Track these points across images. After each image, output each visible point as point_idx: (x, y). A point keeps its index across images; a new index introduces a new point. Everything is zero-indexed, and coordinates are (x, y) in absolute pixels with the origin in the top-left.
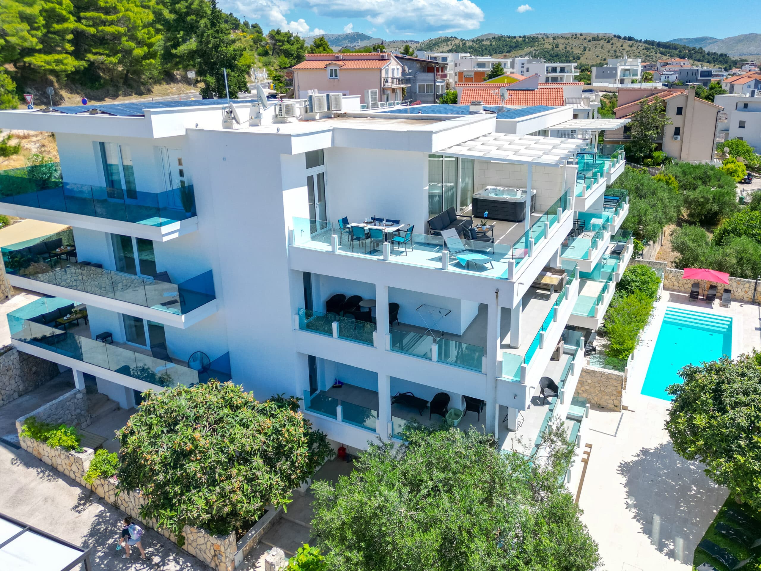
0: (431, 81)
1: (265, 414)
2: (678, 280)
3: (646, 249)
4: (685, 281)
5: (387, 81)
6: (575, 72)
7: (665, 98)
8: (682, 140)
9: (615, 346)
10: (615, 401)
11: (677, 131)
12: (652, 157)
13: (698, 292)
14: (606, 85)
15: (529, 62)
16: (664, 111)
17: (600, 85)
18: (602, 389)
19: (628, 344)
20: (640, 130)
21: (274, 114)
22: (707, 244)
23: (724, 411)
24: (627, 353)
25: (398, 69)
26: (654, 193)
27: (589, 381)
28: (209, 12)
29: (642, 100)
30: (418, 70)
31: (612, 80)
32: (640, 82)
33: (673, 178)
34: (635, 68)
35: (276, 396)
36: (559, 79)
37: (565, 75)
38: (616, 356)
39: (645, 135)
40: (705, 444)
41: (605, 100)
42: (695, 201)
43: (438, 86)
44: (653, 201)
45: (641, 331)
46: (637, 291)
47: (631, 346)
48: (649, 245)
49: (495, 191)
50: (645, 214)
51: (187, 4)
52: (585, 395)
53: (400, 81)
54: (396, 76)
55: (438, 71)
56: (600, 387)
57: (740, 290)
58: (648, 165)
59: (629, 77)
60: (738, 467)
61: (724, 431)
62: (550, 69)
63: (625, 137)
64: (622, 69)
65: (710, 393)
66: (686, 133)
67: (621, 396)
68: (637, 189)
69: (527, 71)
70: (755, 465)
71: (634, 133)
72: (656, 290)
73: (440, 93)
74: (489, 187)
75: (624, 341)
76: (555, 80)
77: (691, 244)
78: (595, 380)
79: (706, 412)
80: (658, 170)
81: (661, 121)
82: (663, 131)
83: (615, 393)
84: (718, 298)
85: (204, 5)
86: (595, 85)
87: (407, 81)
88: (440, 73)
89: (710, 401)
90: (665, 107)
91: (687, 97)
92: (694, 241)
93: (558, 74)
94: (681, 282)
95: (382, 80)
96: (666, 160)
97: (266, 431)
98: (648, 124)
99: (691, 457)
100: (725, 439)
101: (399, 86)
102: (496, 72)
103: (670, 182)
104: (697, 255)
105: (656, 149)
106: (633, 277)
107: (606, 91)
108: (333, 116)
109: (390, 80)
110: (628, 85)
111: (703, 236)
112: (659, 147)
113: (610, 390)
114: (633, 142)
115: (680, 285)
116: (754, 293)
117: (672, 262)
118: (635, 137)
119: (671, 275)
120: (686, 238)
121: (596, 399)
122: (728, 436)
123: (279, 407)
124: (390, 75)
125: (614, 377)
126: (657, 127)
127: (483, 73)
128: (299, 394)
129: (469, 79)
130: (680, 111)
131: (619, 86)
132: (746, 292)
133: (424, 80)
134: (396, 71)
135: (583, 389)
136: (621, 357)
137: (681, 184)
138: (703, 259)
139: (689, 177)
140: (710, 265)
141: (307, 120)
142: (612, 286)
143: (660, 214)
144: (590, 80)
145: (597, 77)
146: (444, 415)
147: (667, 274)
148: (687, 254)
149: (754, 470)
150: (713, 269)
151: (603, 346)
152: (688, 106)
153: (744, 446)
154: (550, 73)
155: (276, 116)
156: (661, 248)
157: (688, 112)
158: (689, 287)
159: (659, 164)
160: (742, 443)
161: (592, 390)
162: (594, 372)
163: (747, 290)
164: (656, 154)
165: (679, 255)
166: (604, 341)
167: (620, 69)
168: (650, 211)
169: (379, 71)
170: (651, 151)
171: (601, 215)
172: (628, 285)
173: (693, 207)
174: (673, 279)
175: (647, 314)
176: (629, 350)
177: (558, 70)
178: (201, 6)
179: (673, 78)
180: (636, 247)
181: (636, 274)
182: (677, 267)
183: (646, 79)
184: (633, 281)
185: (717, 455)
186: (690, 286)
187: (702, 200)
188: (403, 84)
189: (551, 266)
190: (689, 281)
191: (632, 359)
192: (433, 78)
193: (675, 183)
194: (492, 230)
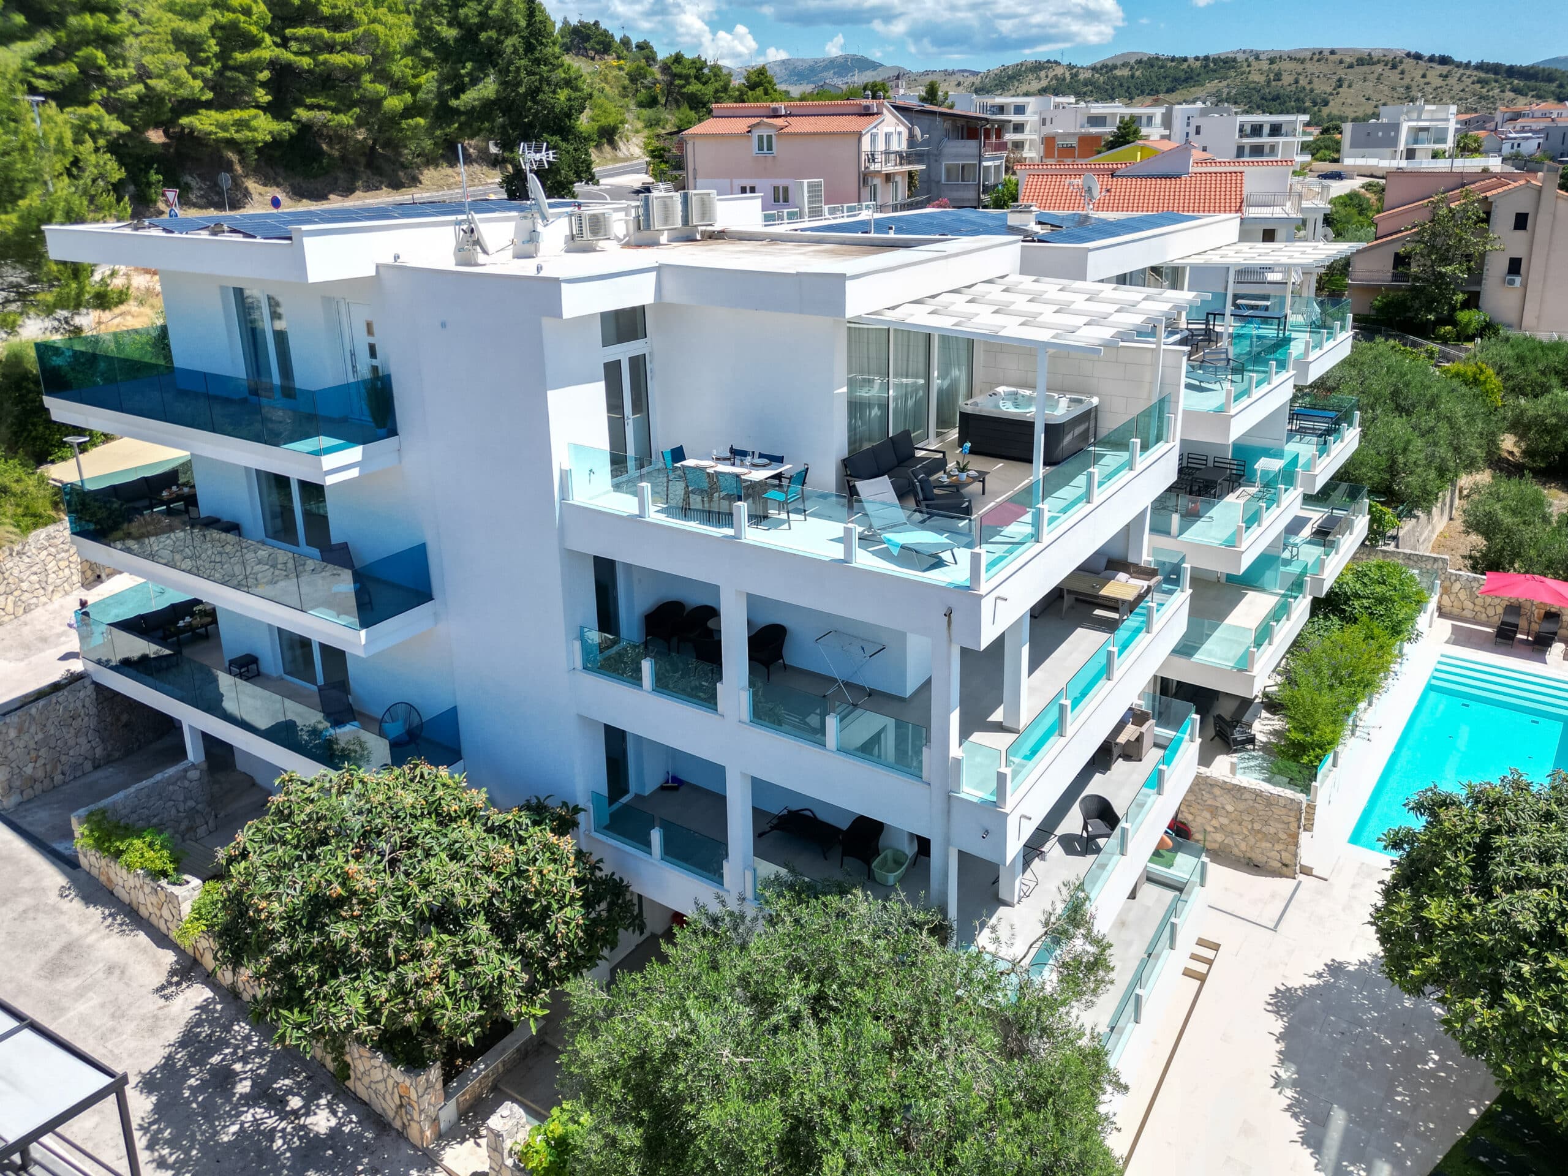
0: (973, 156)
1: (506, 836)
2: (1472, 597)
3: (1408, 525)
4: (1488, 600)
5: (872, 158)
6: (1305, 133)
7: (1488, 194)
8: (1525, 286)
9: (1294, 736)
10: (1284, 854)
11: (1514, 268)
12: (1453, 322)
13: (1517, 626)
14: (1373, 162)
15: (1204, 113)
16: (1487, 220)
17: (1361, 162)
18: (1257, 826)
19: (1325, 731)
20: (1429, 263)
21: (567, 233)
22: (1545, 519)
23: (1489, 896)
24: (1319, 751)
25: (900, 133)
26: (1432, 404)
27: (1230, 808)
28: (523, 23)
29: (1435, 199)
30: (947, 135)
31: (1388, 151)
32: (1447, 158)
33: (1490, 371)
34: (1441, 125)
35: (534, 801)
36: (1267, 150)
37: (1280, 140)
38: (1295, 758)
39: (1440, 272)
40: (1444, 964)
41: (1368, 195)
42: (1538, 423)
43: (987, 169)
44: (1430, 422)
45: (1362, 705)
46: (1365, 618)
47: (1329, 737)
48: (1415, 517)
50: (1405, 450)
51: (480, 8)
52: (1219, 837)
53: (902, 159)
54: (895, 147)
55: (987, 137)
56: (1252, 821)
58: (1444, 340)
59: (1426, 146)
60: (1513, 1022)
61: (1485, 938)
62: (1248, 129)
63: (1396, 277)
64: (1411, 128)
65: (1467, 853)
66: (1534, 270)
67: (1297, 845)
68: (1396, 393)
69: (1198, 132)
70: (1548, 1020)
71: (1414, 269)
72: (1411, 619)
73: (992, 182)
74: (1001, 389)
75: (1315, 727)
76: (1257, 150)
77: (1507, 519)
78: (1242, 806)
79: (1457, 894)
80: (1467, 350)
81: (1476, 243)
83: (1283, 836)
85: (513, 10)
86: (1348, 161)
88: (993, 140)
89: (1466, 870)
90: (1488, 213)
91: (1539, 191)
92: (1514, 512)
93: (1265, 140)
94: (1479, 601)
95: (863, 157)
96: (1488, 329)
97: (501, 869)
99: (1416, 989)
100: (1486, 956)
101: (898, 168)
102: (1124, 136)
103: (1482, 378)
104: (1521, 543)
105: (1467, 305)
106: (1358, 586)
107: (1372, 176)
108: (698, 237)
109: (878, 157)
110: (1425, 163)
111: (1537, 503)
112: (1473, 301)
113: (1272, 830)
114: (1413, 288)
115: (1477, 609)
117: (1464, 557)
118: (1416, 278)
119: (1457, 586)
120: (1498, 506)
121: (1243, 846)
122: (1492, 949)
123: (536, 823)
124: (881, 146)
125: (1282, 802)
126: (1467, 259)
127: (1097, 139)
128: (582, 799)
129: (1066, 151)
130: (1521, 221)
131: (1403, 163)
133: (958, 155)
134: (895, 138)
135: (1214, 822)
136: (1305, 760)
137: (1510, 383)
138: (1532, 553)
139: (1532, 368)
140: (1548, 568)
141: (639, 246)
142: (1302, 606)
143: (1444, 451)
144: (1338, 151)
145: (1353, 145)
146: (868, 862)
147: (1447, 583)
148: (1499, 539)
149: (1545, 1031)
150: (1556, 576)
151: (1276, 733)
152: (1541, 210)
153: (1527, 975)
154: (1247, 136)
155: (573, 238)
157: (1541, 226)
158: (1497, 612)
159: (1470, 338)
160: (1525, 969)
161: (1235, 827)
162: (1241, 789)
164: (1463, 316)
165: (1478, 540)
166: (1277, 723)
167: (1405, 127)
168: (1419, 442)
169: (856, 137)
170: (1453, 309)
171: (1282, 451)
172: (1345, 603)
173: (1531, 435)
174: (1463, 595)
175: (1384, 668)
176: (1324, 747)
177: (1266, 130)
178: (506, 11)
179: (1531, 146)
180: (1376, 520)
181: (1366, 580)
182: (1473, 568)
183: (1464, 149)
184: (1357, 596)
186: (1500, 610)
187: (1554, 420)
188: (909, 163)
189: (1131, 559)
190: (1497, 601)
191: (1334, 765)
192: (976, 151)
193: (1495, 381)
194: (983, 482)
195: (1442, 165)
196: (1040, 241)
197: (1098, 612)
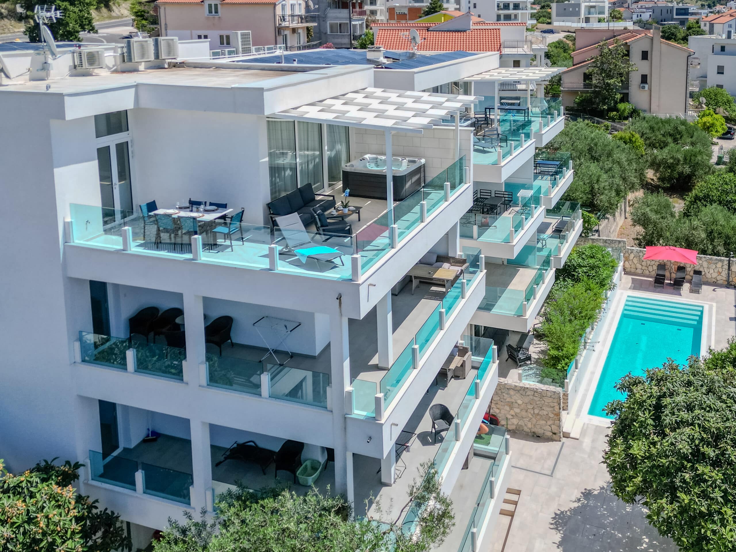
0: (346, 18)
1: (19, 493)
2: (640, 261)
3: (603, 223)
4: (649, 263)
5: (283, 19)
6: (532, 8)
7: (627, 41)
8: (650, 89)
9: (554, 353)
10: (553, 426)
11: (644, 79)
12: (617, 110)
13: (664, 276)
14: (568, 24)
16: (628, 55)
17: (562, 24)
18: (536, 411)
19: (569, 348)
20: (601, 78)
21: (71, 64)
22: (672, 215)
23: (664, 435)
24: (567, 360)
25: (300, 4)
26: (609, 155)
27: (520, 402)
29: (601, 44)
30: (329, 6)
31: (575, 18)
32: (607, 21)
33: (637, 136)
34: (601, 4)
35: (43, 464)
36: (513, 17)
37: (519, 12)
38: (554, 366)
39: (607, 83)
40: (644, 481)
41: (568, 42)
42: (663, 162)
43: (355, 26)
44: (608, 164)
45: (588, 330)
46: (585, 278)
47: (571, 351)
48: (607, 218)
49: (376, 161)
50: (598, 181)
52: (515, 421)
53: (302, 19)
54: (297, 12)
55: (354, 6)
56: (533, 409)
57: (712, 271)
58: (613, 120)
59: (595, 16)
60: (684, 510)
61: (664, 461)
62: (502, 6)
63: (586, 86)
64: (586, 6)
65: (650, 411)
66: (654, 80)
67: (559, 420)
68: (590, 150)
69: (475, 7)
70: (702, 506)
71: (594, 82)
72: (609, 276)
73: (358, 33)
74: (367, 156)
75: (563, 346)
76: (508, 17)
77: (653, 216)
78: (526, 400)
79: (647, 437)
80: (625, 125)
81: (624, 67)
82: (628, 79)
83: (552, 415)
84: (687, 282)
86: (556, 24)
87: (313, 19)
88: (358, 9)
89: (650, 421)
90: (628, 51)
91: (652, 39)
92: (657, 212)
93: (511, 12)
94: (644, 264)
95: (277, 18)
96: (635, 112)
97: (15, 519)
98: (610, 71)
99: (631, 499)
100: (666, 472)
101: (300, 25)
102: (434, 8)
103: (634, 139)
104: (662, 229)
105: (622, 100)
106: (580, 260)
107: (569, 32)
108: (166, 66)
109: (287, 18)
110: (595, 25)
111: (667, 206)
112: (625, 98)
113: (545, 413)
114: (594, 92)
115: (643, 267)
116: (729, 274)
117: (634, 239)
118: (596, 87)
119: (632, 256)
120: (648, 209)
121: (529, 425)
122: (668, 467)
123: (43, 480)
124: (288, 12)
125: (549, 394)
126: (621, 75)
127: (419, 9)
128: (82, 457)
129: (402, 17)
130: (645, 55)
131: (584, 25)
132: (720, 273)
133: (337, 18)
134: (297, 8)
135: (512, 412)
136: (559, 367)
137: (648, 142)
138: (668, 234)
139: (658, 133)
140: (676, 242)
141: (123, 72)
142: (550, 275)
143: (618, 181)
144: (550, 18)
145: (558, 15)
146: (294, 472)
147: (627, 255)
148: (650, 227)
149: (701, 512)
150: (681, 246)
151: (543, 352)
152: (654, 49)
153: (688, 480)
154: (502, 9)
155: (75, 67)
156: (625, 222)
157: (655, 56)
158: (653, 270)
159: (626, 118)
160: (687, 476)
161: (524, 413)
162: (525, 389)
163: (720, 270)
164: (621, 106)
165: (640, 229)
166: (543, 346)
167: (583, 5)
168: (605, 176)
169: (273, 6)
170: (616, 103)
171: (532, 185)
172: (574, 271)
173: (661, 169)
174: (635, 261)
175: (598, 306)
176: (570, 357)
177: (511, 6)
179: (646, 16)
180: (586, 221)
181: (584, 256)
182: (640, 245)
183: (615, 17)
184: (580, 266)
185: (658, 495)
186: (655, 267)
187: (672, 161)
188: (307, 22)
189: (450, 255)
190: (653, 262)
191: (576, 368)
192: (347, 15)
193: (640, 141)
194: (359, 213)
195: (604, 26)
196: (386, 68)
197: (434, 288)
